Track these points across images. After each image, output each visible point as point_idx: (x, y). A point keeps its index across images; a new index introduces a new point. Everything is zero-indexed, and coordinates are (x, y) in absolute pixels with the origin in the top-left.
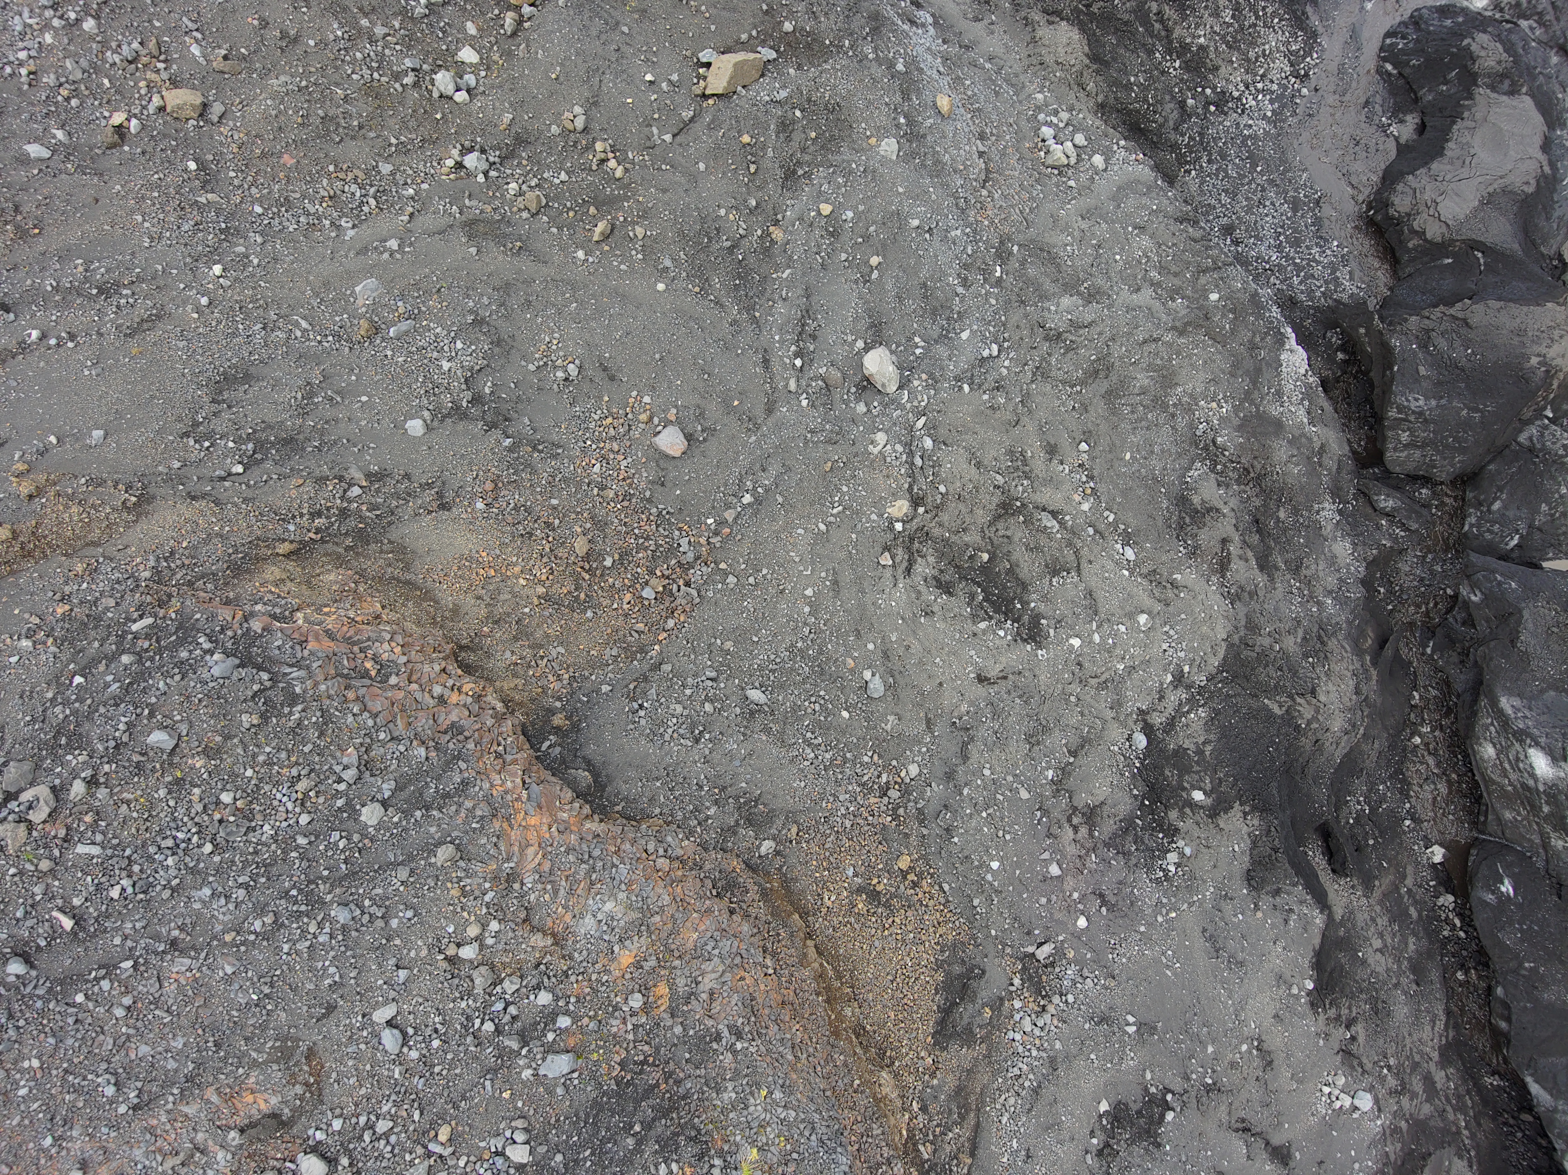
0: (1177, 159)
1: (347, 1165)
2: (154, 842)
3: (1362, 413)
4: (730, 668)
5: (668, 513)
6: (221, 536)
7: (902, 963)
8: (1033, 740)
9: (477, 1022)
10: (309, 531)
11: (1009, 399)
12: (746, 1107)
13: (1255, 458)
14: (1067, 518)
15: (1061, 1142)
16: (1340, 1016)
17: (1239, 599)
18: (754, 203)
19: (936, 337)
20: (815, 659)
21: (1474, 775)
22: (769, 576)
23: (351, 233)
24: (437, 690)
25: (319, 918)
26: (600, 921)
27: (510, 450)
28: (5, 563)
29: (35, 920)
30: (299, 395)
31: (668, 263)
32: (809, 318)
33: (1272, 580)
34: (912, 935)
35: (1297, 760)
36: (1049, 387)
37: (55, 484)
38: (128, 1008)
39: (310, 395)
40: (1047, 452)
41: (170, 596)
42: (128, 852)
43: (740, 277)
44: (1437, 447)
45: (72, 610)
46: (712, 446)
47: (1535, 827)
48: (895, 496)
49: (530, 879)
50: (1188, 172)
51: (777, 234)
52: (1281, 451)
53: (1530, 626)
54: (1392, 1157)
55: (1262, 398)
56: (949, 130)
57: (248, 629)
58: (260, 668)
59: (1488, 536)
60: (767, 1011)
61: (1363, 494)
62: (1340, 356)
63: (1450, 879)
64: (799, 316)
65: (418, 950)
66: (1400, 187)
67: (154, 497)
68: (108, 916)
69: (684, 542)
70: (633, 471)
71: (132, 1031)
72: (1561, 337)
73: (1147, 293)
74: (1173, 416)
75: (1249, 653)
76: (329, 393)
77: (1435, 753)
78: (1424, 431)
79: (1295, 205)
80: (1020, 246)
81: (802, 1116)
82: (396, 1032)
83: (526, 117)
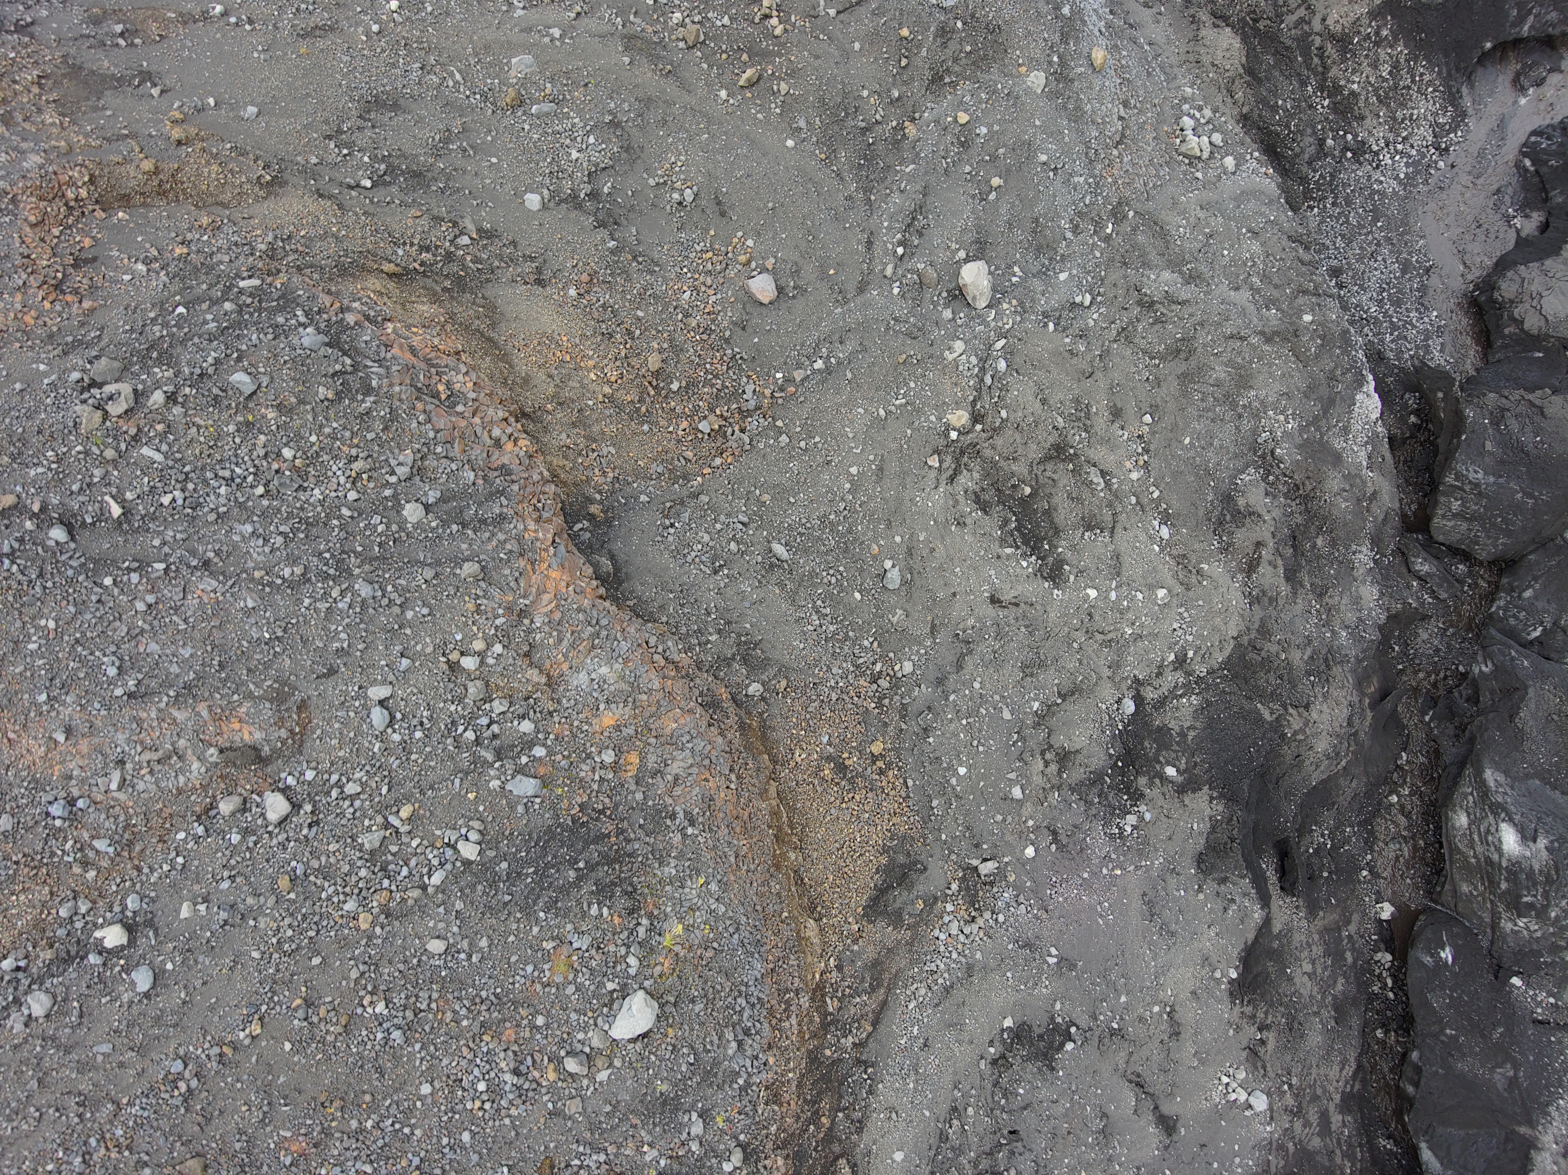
0: (1304, 193)
1: (309, 811)
2: (213, 469)
3: (1420, 479)
4: (762, 520)
5: (741, 358)
7: (852, 836)
8: (1028, 669)
9: (461, 729)
10: (415, 261)
11: (1088, 349)
12: (682, 887)
13: (1308, 478)
14: (1114, 480)
15: (960, 1042)
16: (1255, 1016)
17: (1259, 603)
18: (897, 95)
19: (1035, 272)
20: (843, 535)
21: (1441, 846)
22: (820, 445)
23: (520, 12)
24: (496, 432)
25: (344, 586)
26: (593, 680)
27: (613, 252)
28: (141, 194)
29: (87, 498)
30: (437, 137)
31: (802, 124)
32: (921, 214)
33: (1295, 594)
34: (867, 815)
35: (1275, 769)
36: (1129, 352)
37: (203, 140)
38: (150, 606)
39: (447, 141)
40: (1111, 413)
41: (279, 271)
42: (187, 468)
43: (865, 159)
44: (1484, 523)
45: (188, 254)
46: (799, 305)
47: (1489, 905)
48: (958, 405)
49: (541, 620)
50: (1312, 208)
51: (911, 130)
52: (1334, 482)
53: (1532, 705)
54: (1273, 1169)
55: (1329, 428)
56: (1097, 83)
57: (342, 319)
58: (345, 354)
59: (1512, 621)
60: (721, 815)
61: (1402, 553)
62: (1413, 419)
63: (1392, 938)
64: (912, 209)
65: (425, 646)
66: (1510, 274)
67: (286, 183)
68: (154, 519)
69: (749, 389)
70: (720, 308)
71: (147, 627)
73: (1245, 295)
74: (1240, 416)
75: (1255, 656)
76: (465, 144)
77: (1408, 816)
78: (1476, 504)
79: (1406, 267)
80: (1136, 213)
81: (731, 914)
82: (385, 712)
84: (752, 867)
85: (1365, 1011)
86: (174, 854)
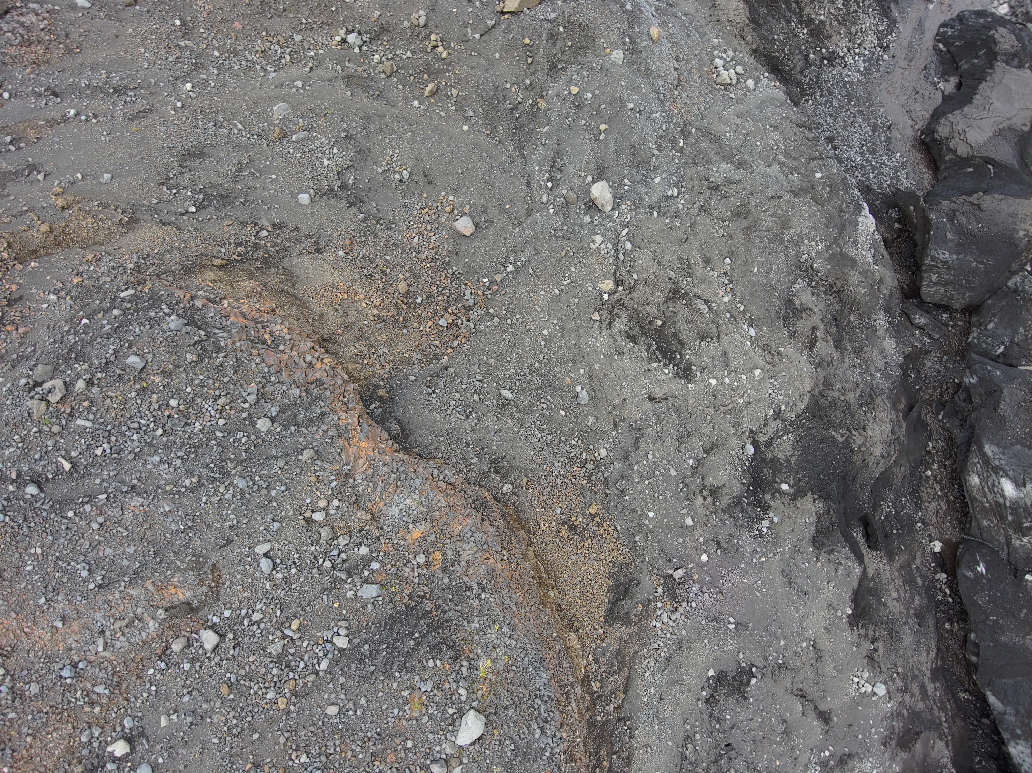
0: (801, 92)
1: (231, 638)
2: (126, 424)
3: (908, 263)
4: (491, 376)
5: (459, 273)
7: (587, 571)
8: (681, 439)
9: (321, 561)
10: (234, 254)
11: (682, 224)
12: (485, 634)
13: (837, 279)
14: (714, 305)
15: (683, 692)
16: (867, 634)
17: (821, 366)
18: (529, 83)
19: (638, 180)
20: (546, 375)
21: (965, 498)
22: (520, 320)
23: (273, 75)
24: (308, 358)
25: (227, 484)
26: (401, 510)
27: (362, 221)
28: (44, 247)
29: (47, 462)
30: (234, 169)
31: (471, 114)
32: (559, 158)
33: (843, 356)
34: (595, 555)
35: (850, 472)
36: (708, 220)
37: (78, 203)
38: (101, 524)
39: (240, 170)
40: (704, 262)
41: (145, 280)
42: (109, 427)
43: (516, 128)
44: (955, 286)
45: (83, 281)
46: (491, 232)
47: (1002, 531)
48: (605, 277)
49: (360, 478)
50: (807, 100)
51: (542, 104)
52: (854, 278)
53: (1007, 399)
54: (897, 730)
55: (844, 244)
56: (657, 50)
57: (193, 305)
58: (199, 328)
59: (984, 345)
60: (502, 580)
61: (905, 314)
62: (897, 225)
63: (944, 563)
64: (552, 156)
65: (287, 511)
66: (943, 121)
67: (139, 220)
68: (93, 466)
69: (468, 292)
70: (439, 244)
71: (102, 539)
73: (776, 168)
74: (786, 247)
75: (824, 401)
76: (252, 170)
77: (940, 482)
78: (947, 275)
79: (875, 128)
80: (696, 129)
81: (520, 645)
82: (269, 560)
83: (389, 15)
84: (528, 609)
85: (936, 614)
86: (148, 685)
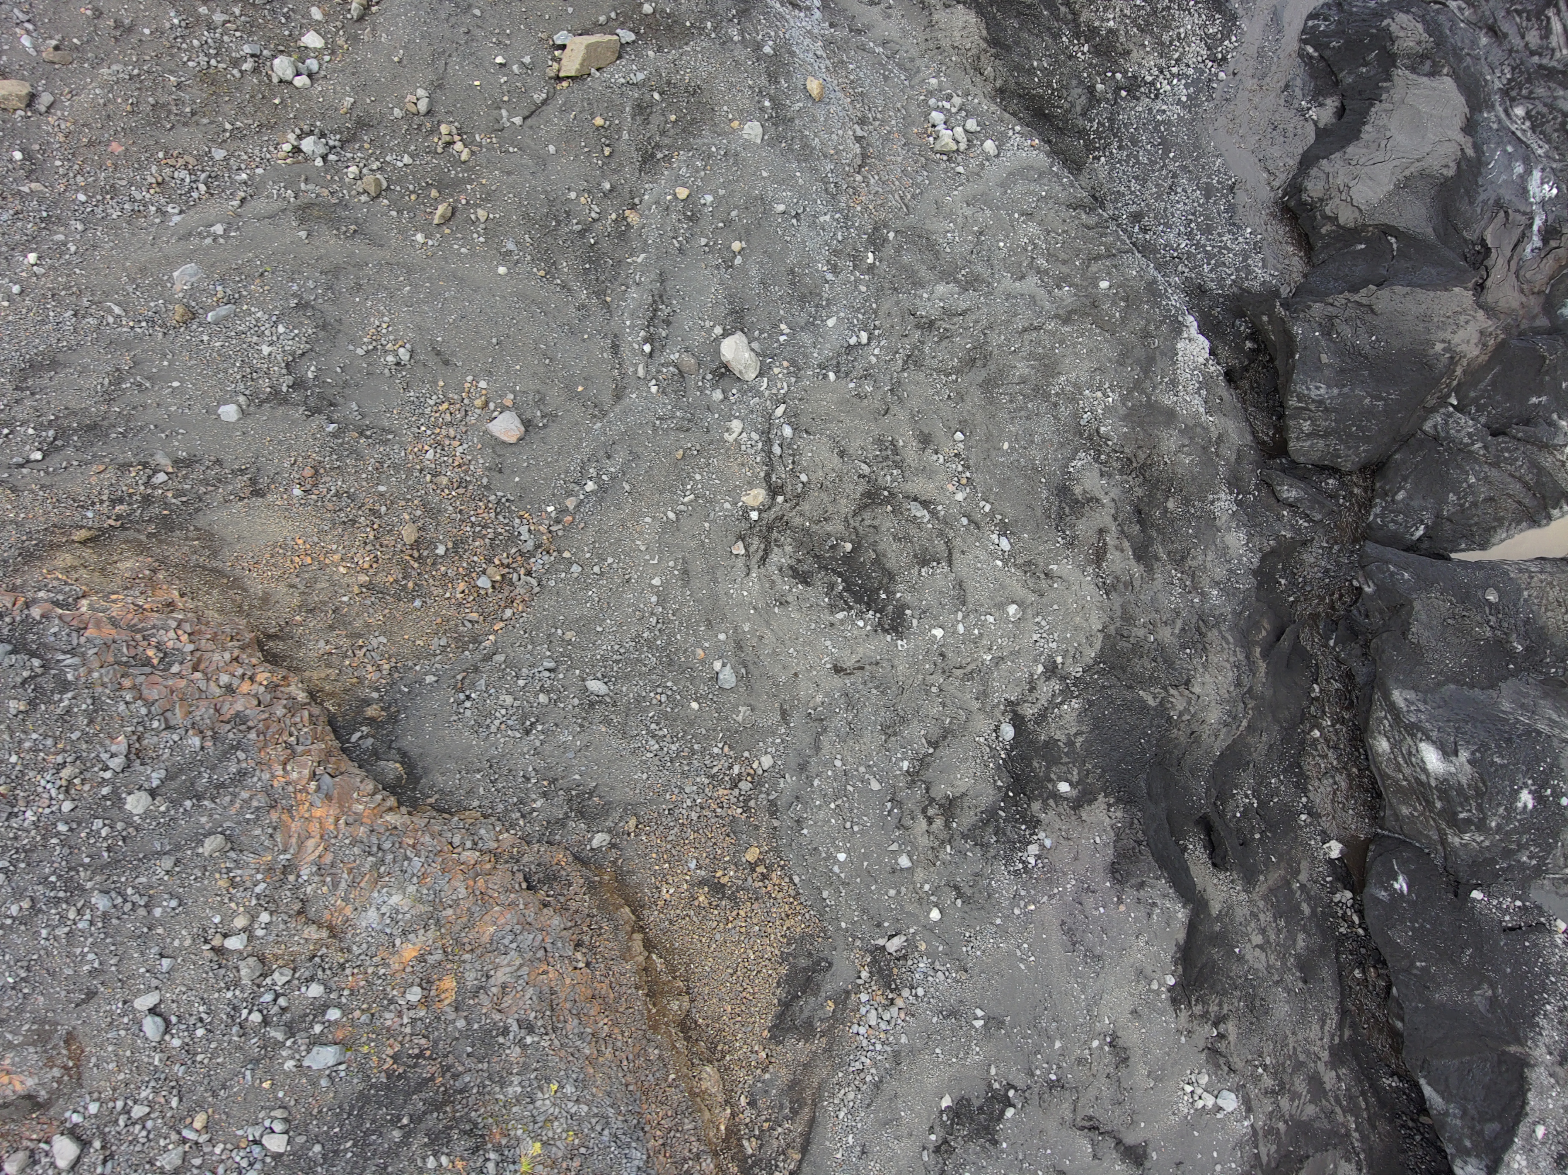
0: (1085, 145)
1: (99, 1147)
3: (1271, 402)
4: (571, 659)
5: (507, 500)
6: (16, 523)
7: (744, 955)
8: (888, 731)
9: (245, 1012)
10: (109, 518)
11: (876, 387)
12: (533, 1101)
13: (1140, 447)
15: (898, 1138)
16: (1207, 1013)
17: (1115, 590)
18: (608, 187)
19: (802, 324)
20: (663, 649)
21: (1372, 772)
22: (615, 566)
23: (177, 219)
24: (225, 679)
25: (79, 905)
26: (384, 914)
27: (334, 435)
30: (106, 381)
31: (511, 246)
32: (663, 303)
33: (1151, 570)
34: (757, 928)
35: (1172, 752)
36: (922, 376)
39: (118, 381)
40: (920, 441)
43: (590, 262)
44: (1340, 436)
46: (553, 431)
47: (1432, 823)
48: (750, 484)
49: (307, 871)
50: (1098, 158)
51: (633, 218)
52: (1171, 441)
53: (1423, 617)
54: (1265, 1159)
55: (1154, 388)
56: (820, 113)
57: (27, 616)
58: (32, 655)
59: (1392, 527)
60: (568, 1005)
61: (1266, 484)
62: (1249, 345)
63: (1349, 874)
64: (651, 300)
65: (183, 939)
66: (1313, 172)
69: (524, 529)
70: (469, 458)
72: (1467, 323)
73: (1032, 280)
74: (1055, 405)
75: (1125, 644)
76: (138, 379)
77: (1335, 748)
78: (1325, 420)
79: (1208, 191)
80: (896, 232)
81: (596, 1110)
82: (158, 1019)
83: (368, 101)
85: (1337, 958)
